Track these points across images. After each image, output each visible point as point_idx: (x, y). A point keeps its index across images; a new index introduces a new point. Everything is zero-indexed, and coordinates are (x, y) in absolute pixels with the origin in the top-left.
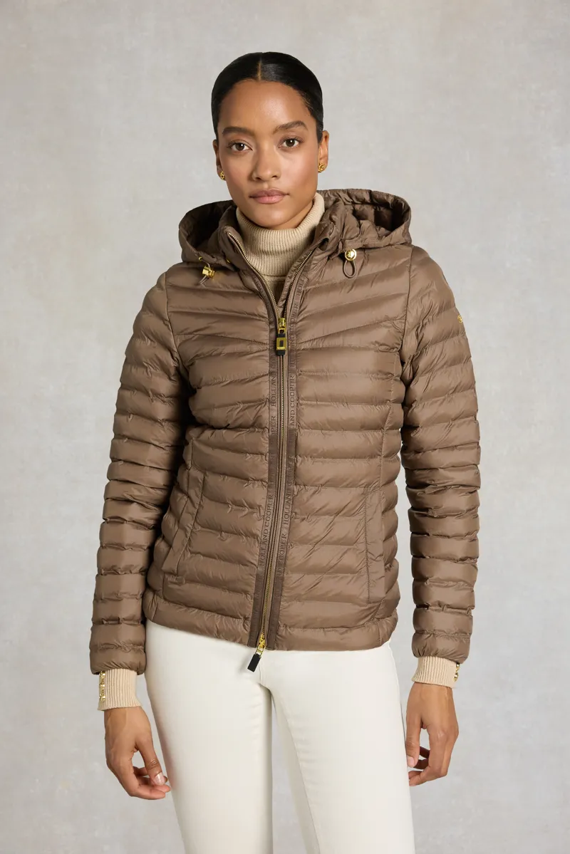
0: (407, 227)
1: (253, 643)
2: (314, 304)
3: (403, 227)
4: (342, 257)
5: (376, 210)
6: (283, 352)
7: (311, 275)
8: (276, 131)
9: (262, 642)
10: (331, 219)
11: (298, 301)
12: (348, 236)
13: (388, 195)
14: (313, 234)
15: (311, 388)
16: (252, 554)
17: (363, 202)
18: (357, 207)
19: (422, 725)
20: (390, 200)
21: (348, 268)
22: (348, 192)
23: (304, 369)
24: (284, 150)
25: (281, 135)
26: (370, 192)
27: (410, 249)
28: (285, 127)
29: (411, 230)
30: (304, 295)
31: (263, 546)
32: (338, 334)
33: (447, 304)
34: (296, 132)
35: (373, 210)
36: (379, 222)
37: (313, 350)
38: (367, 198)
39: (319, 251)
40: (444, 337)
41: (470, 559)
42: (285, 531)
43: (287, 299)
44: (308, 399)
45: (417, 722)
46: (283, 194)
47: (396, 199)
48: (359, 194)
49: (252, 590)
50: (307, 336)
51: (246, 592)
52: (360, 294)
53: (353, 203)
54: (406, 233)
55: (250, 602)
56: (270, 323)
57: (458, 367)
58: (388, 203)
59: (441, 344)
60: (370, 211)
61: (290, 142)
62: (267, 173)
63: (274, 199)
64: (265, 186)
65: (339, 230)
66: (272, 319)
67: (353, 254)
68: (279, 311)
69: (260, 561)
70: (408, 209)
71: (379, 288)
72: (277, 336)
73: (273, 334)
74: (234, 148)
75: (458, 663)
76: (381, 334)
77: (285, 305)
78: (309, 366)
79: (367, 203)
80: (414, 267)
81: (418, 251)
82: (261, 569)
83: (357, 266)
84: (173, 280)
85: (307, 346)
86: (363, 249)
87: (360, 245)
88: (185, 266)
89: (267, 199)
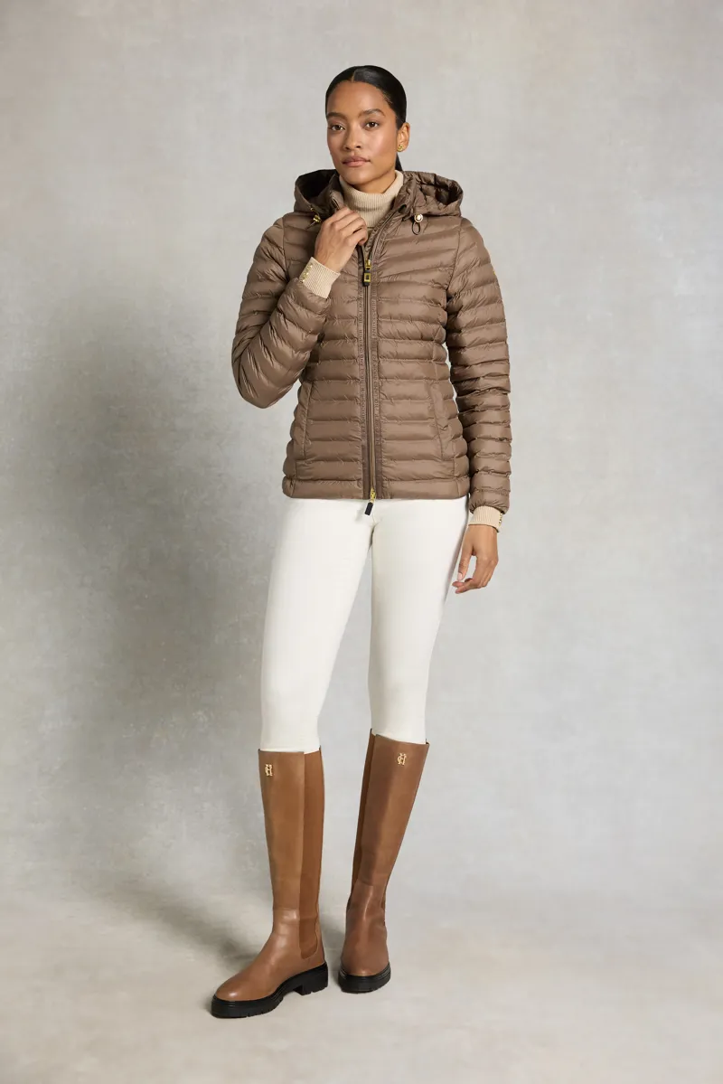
0: (460, 203)
1: (367, 496)
2: (392, 251)
3: (456, 202)
4: (412, 219)
5: (437, 191)
6: (368, 283)
7: (389, 231)
8: (360, 115)
9: (373, 495)
10: (407, 191)
11: (379, 249)
12: (418, 204)
13: (448, 180)
14: (393, 202)
15: (387, 309)
16: (356, 431)
17: (429, 183)
18: (424, 186)
19: (474, 553)
20: (449, 184)
21: (416, 228)
22: (418, 174)
23: (383, 296)
24: (367, 129)
25: (364, 118)
26: (435, 175)
27: (460, 220)
28: (368, 113)
29: (462, 207)
30: (385, 244)
31: (363, 425)
32: (408, 273)
33: (485, 261)
34: (376, 116)
35: (435, 191)
36: (438, 198)
37: (389, 283)
38: (432, 181)
39: (398, 213)
40: (484, 283)
41: (506, 440)
42: (377, 412)
43: (372, 247)
44: (385, 317)
45: (470, 550)
46: (366, 161)
47: (454, 182)
48: (426, 176)
49: (360, 457)
50: (386, 273)
51: (356, 460)
52: (423, 246)
53: (422, 183)
54: (458, 208)
55: (360, 467)
56: (359, 263)
57: (493, 305)
58: (446, 186)
59: (481, 288)
60: (432, 190)
61: (372, 124)
62: (353, 144)
63: (360, 163)
64: (352, 154)
65: (412, 200)
66: (361, 260)
67: (420, 217)
68: (366, 254)
69: (363, 436)
70: (461, 192)
71: (437, 244)
72: (364, 272)
73: (362, 270)
74: (334, 128)
75: (503, 512)
76: (435, 275)
77: (371, 250)
78: (385, 295)
79: (431, 185)
80: (462, 231)
81: (465, 221)
82: (364, 442)
83: (422, 227)
84: (289, 222)
85: (386, 280)
86: (428, 216)
87: (426, 212)
88: (298, 214)
89: (353, 164)
